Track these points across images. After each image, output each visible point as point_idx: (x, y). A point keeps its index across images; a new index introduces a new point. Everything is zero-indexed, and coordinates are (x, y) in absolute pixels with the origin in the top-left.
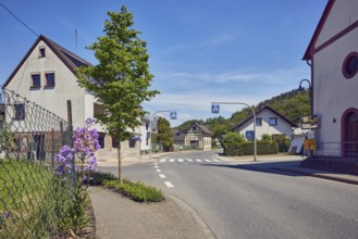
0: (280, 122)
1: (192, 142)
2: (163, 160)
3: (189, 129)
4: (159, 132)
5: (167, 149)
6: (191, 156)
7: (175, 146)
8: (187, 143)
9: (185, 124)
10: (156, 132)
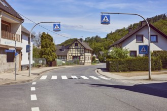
0: (160, 39)
1: (74, 57)
2: (44, 77)
3: (71, 45)
4: (43, 47)
5: (50, 64)
6: (74, 71)
7: (58, 60)
8: (69, 58)
9: (67, 42)
10: (40, 47)
